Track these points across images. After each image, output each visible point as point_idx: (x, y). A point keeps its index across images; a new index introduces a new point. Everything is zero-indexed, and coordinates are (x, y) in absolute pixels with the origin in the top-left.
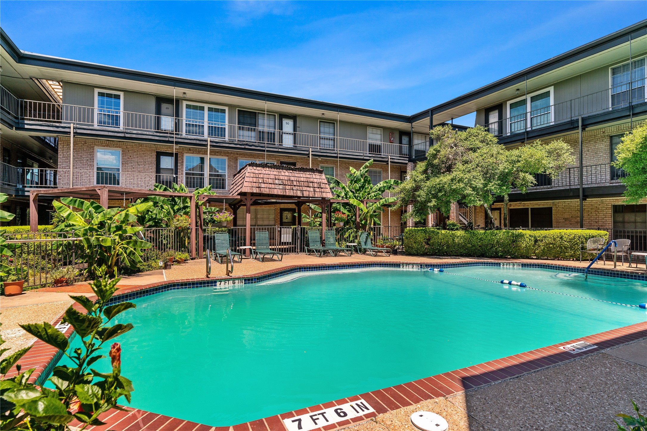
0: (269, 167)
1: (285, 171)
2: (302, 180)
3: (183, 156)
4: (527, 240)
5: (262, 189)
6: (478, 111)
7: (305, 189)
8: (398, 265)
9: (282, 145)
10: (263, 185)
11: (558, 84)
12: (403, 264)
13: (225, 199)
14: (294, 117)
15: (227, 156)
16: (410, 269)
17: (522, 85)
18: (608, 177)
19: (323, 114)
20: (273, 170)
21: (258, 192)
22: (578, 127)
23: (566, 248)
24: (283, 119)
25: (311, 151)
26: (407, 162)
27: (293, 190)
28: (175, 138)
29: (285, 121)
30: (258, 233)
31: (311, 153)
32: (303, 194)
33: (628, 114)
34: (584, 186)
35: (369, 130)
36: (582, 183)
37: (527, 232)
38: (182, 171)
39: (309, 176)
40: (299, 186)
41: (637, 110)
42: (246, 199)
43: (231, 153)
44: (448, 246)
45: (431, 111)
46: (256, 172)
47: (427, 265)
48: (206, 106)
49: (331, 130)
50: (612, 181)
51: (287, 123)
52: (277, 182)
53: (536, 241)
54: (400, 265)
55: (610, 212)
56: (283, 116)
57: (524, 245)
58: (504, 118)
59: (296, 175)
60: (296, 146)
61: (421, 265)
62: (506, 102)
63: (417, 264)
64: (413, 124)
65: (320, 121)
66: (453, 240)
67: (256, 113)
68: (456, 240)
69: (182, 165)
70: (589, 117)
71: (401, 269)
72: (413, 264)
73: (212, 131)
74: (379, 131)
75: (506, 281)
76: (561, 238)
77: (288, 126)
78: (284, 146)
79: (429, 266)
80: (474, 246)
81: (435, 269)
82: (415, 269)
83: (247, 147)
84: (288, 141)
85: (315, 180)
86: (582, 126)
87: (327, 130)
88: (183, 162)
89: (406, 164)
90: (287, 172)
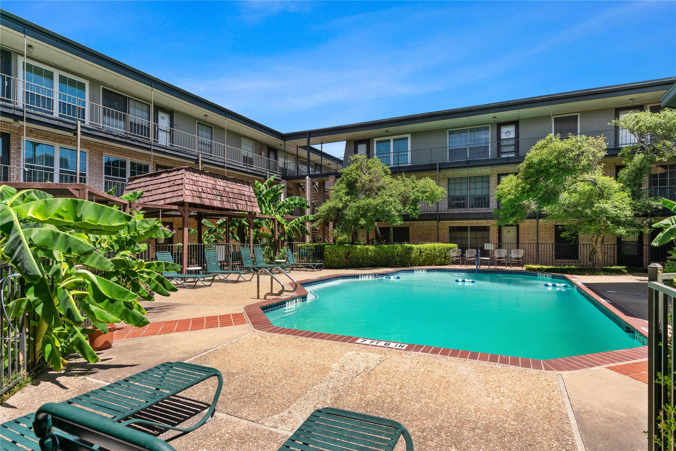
0: (206, 174)
1: (220, 180)
2: (236, 192)
3: (19, 139)
4: (416, 251)
5: (203, 199)
6: (348, 142)
7: (239, 201)
8: (357, 276)
9: (158, 142)
10: (203, 195)
11: (414, 134)
12: (361, 275)
13: (161, 209)
14: (171, 112)
15: (89, 148)
16: (366, 279)
17: (392, 129)
18: (447, 206)
19: (206, 115)
20: (209, 178)
21: (200, 203)
22: (436, 169)
23: (437, 257)
24: (159, 112)
25: (200, 156)
26: (280, 179)
27: (230, 202)
28: (26, 112)
29: (161, 114)
30: (207, 251)
31: (200, 159)
32: (238, 208)
33: (466, 165)
34: (439, 212)
35: (243, 141)
36: (438, 211)
37: (415, 246)
38: (19, 161)
39: (240, 188)
40: (234, 198)
41: (472, 164)
42: (184, 210)
43: (94, 145)
44: (363, 259)
45: (309, 133)
46: (195, 178)
47: (382, 275)
48: (57, 74)
49: (209, 135)
50: (449, 210)
51: (162, 118)
52: (214, 192)
53: (421, 252)
54: (359, 276)
55: (448, 230)
56: (159, 108)
57: (413, 256)
58: (371, 153)
59: (230, 186)
60: (173, 146)
61: (375, 275)
62: (373, 138)
63: (372, 274)
64: (286, 142)
65: (198, 122)
66: (367, 254)
67: (126, 97)
68: (370, 254)
69: (19, 153)
70: (443, 163)
71: (360, 279)
72: (369, 275)
73: (64, 109)
74: (250, 143)
75: (460, 280)
76: (435, 250)
77: (164, 122)
78: (159, 143)
79: (384, 275)
80: (381, 258)
81: (391, 277)
82: (371, 278)
83: (129, 141)
84: (163, 139)
85: (246, 193)
86: (439, 169)
87: (204, 133)
88: (20, 148)
89: (280, 180)
90: (221, 182)
